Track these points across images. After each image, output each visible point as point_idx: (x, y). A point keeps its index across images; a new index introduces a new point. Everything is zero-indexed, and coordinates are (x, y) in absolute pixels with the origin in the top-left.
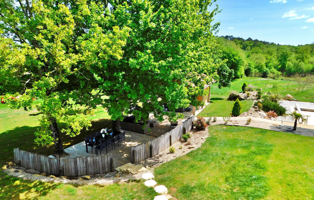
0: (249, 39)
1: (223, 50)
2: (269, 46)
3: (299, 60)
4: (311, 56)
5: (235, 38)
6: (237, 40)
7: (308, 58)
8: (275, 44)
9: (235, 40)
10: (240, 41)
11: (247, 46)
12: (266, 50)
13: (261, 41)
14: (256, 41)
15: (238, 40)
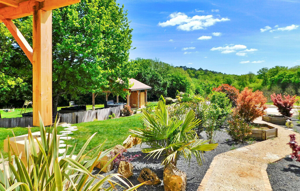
0: (200, 69)
1: (172, 75)
2: (217, 74)
3: (241, 86)
4: (250, 83)
5: (188, 68)
6: (189, 70)
7: (248, 84)
8: (222, 73)
9: (188, 70)
10: (192, 71)
11: (198, 75)
12: (214, 78)
13: (210, 71)
14: (207, 71)
15: (191, 70)
